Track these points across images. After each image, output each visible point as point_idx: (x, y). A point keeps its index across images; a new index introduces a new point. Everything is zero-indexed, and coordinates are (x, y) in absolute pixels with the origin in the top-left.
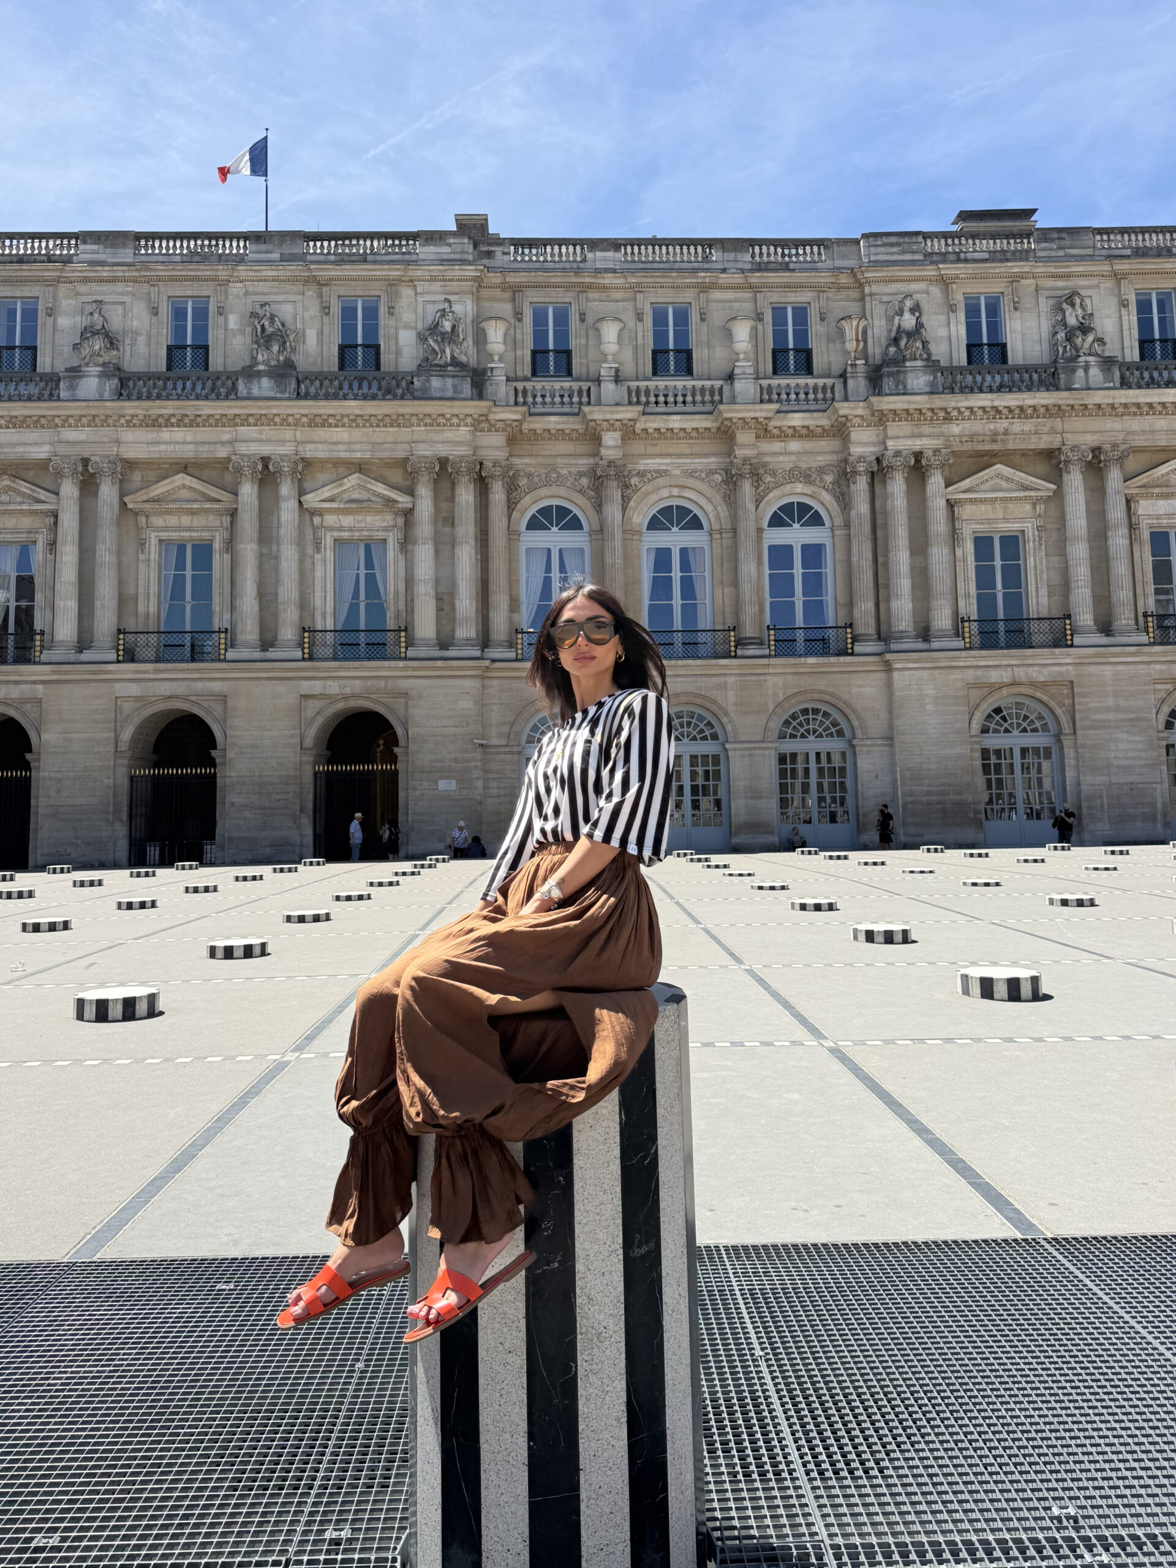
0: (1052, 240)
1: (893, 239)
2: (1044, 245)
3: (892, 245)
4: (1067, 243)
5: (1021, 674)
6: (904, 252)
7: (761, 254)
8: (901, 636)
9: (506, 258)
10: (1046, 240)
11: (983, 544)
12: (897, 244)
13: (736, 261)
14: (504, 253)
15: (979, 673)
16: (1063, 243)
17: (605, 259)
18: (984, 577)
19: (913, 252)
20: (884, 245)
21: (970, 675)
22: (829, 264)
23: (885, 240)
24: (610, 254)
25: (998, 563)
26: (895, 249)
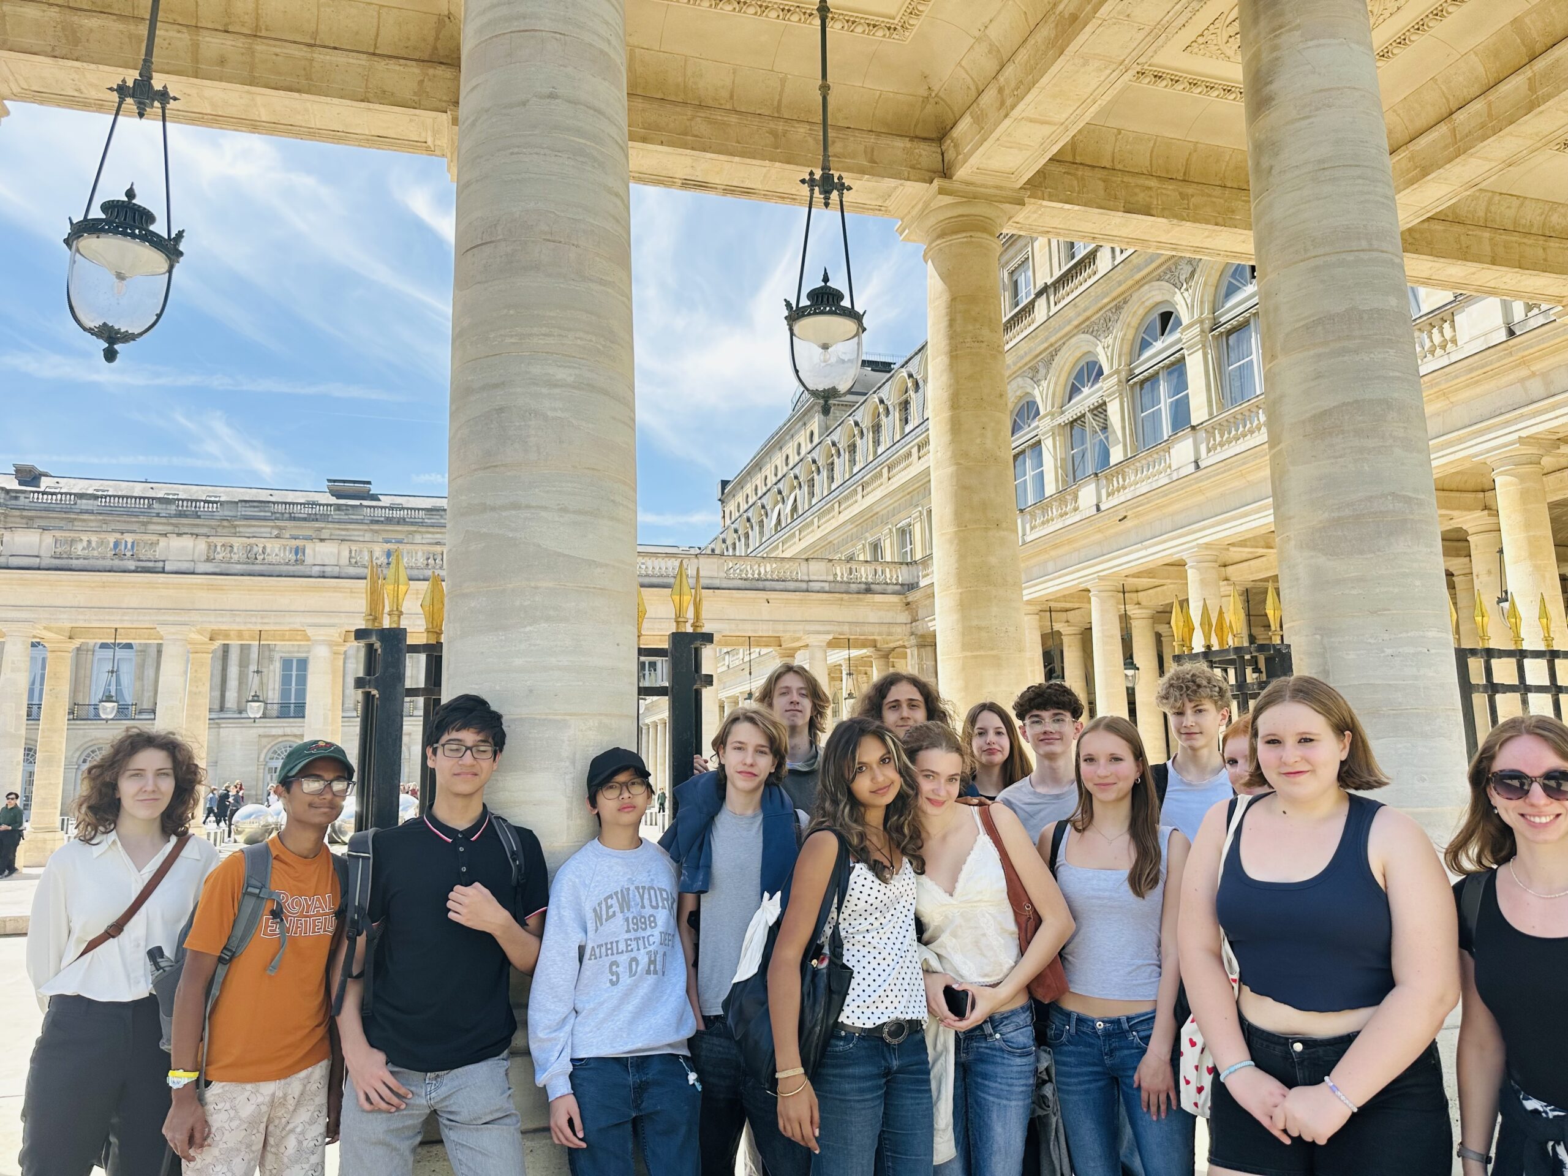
0: (343, 510)
1: (255, 504)
2: (337, 512)
3: (254, 507)
4: (350, 512)
5: (288, 731)
6: (261, 511)
7: (183, 506)
8: (229, 710)
9: (27, 500)
10: (339, 510)
11: (287, 663)
12: (257, 507)
13: (166, 509)
14: (26, 498)
15: (266, 730)
16: (347, 512)
17: (87, 504)
18: (286, 680)
19: (265, 511)
20: (251, 507)
21: (261, 731)
22: (221, 513)
23: (251, 504)
24: (91, 502)
25: (294, 673)
26: (256, 509)
